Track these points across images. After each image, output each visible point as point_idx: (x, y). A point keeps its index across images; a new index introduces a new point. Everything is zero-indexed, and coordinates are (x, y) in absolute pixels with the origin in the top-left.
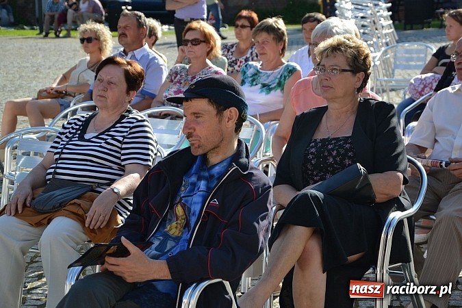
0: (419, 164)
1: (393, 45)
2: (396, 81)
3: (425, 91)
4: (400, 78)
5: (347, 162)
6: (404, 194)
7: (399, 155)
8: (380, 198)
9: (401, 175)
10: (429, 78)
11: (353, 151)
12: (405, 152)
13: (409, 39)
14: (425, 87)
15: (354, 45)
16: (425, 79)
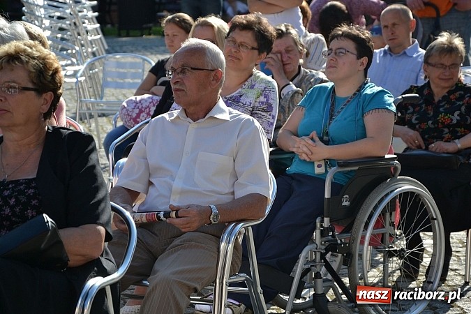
0: (127, 214)
1: (101, 56)
2: (107, 103)
3: (141, 117)
4: (112, 99)
5: (30, 213)
6: (107, 254)
7: (100, 202)
8: (74, 261)
9: (102, 229)
10: (146, 100)
11: (38, 199)
12: (109, 199)
13: (124, 48)
14: (141, 111)
15: (38, 54)
16: (140, 101)
